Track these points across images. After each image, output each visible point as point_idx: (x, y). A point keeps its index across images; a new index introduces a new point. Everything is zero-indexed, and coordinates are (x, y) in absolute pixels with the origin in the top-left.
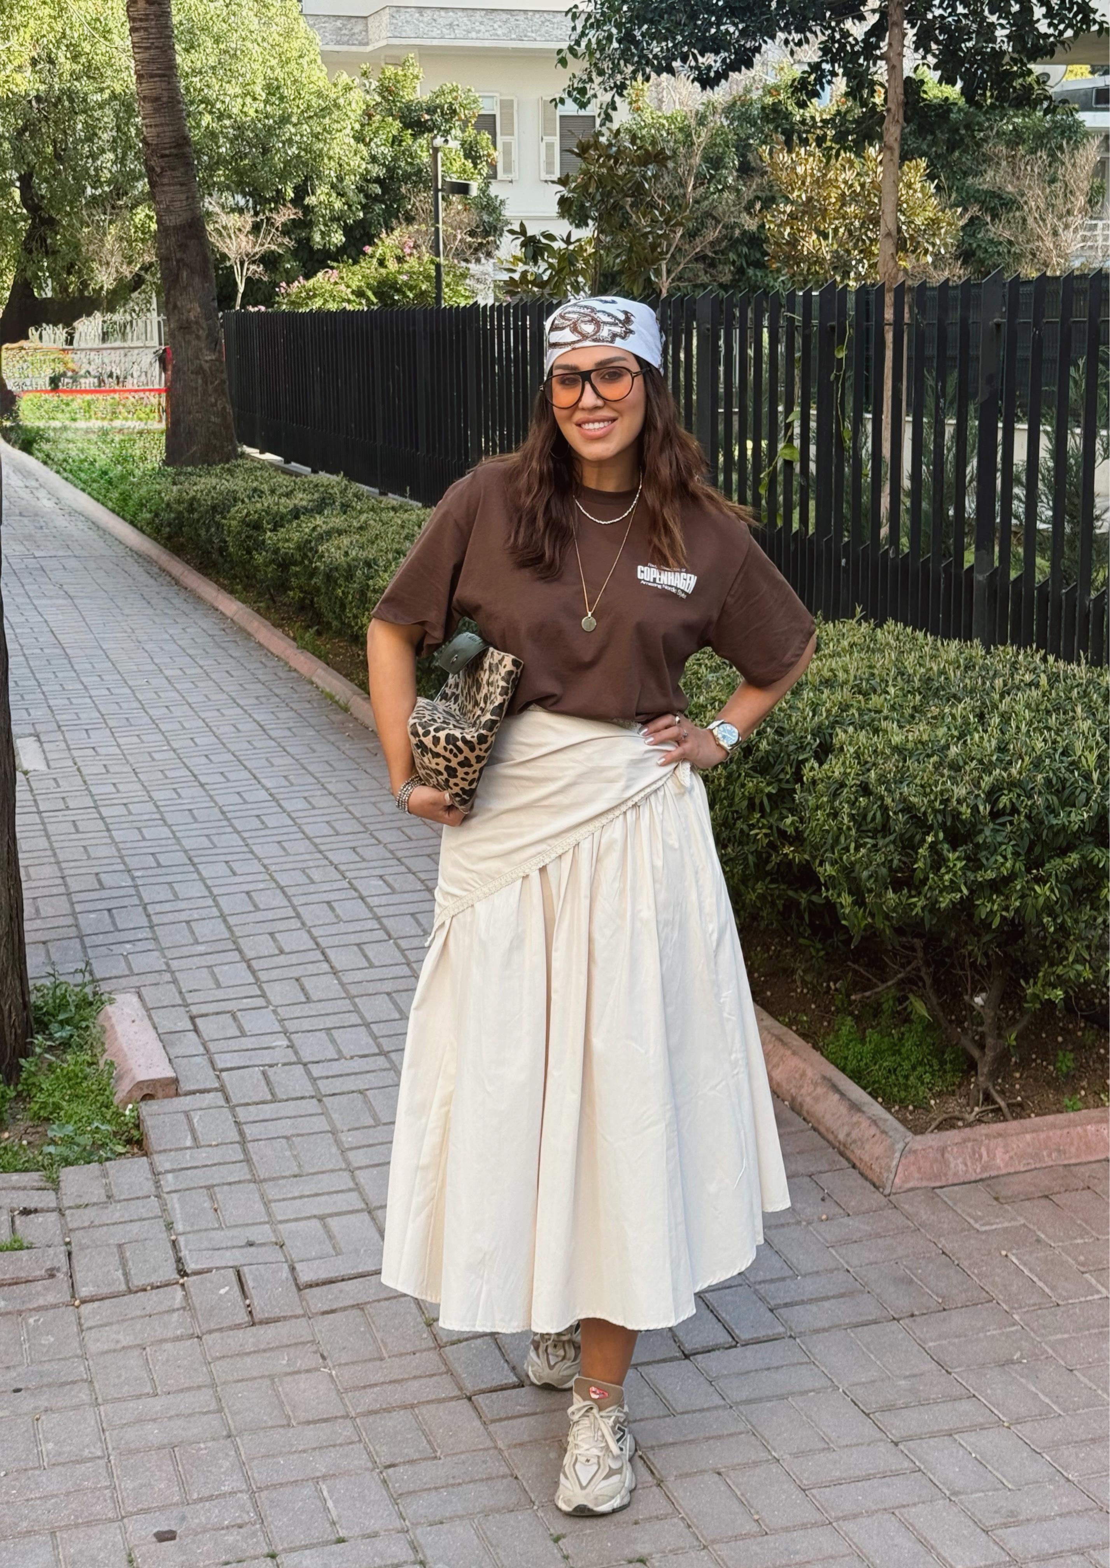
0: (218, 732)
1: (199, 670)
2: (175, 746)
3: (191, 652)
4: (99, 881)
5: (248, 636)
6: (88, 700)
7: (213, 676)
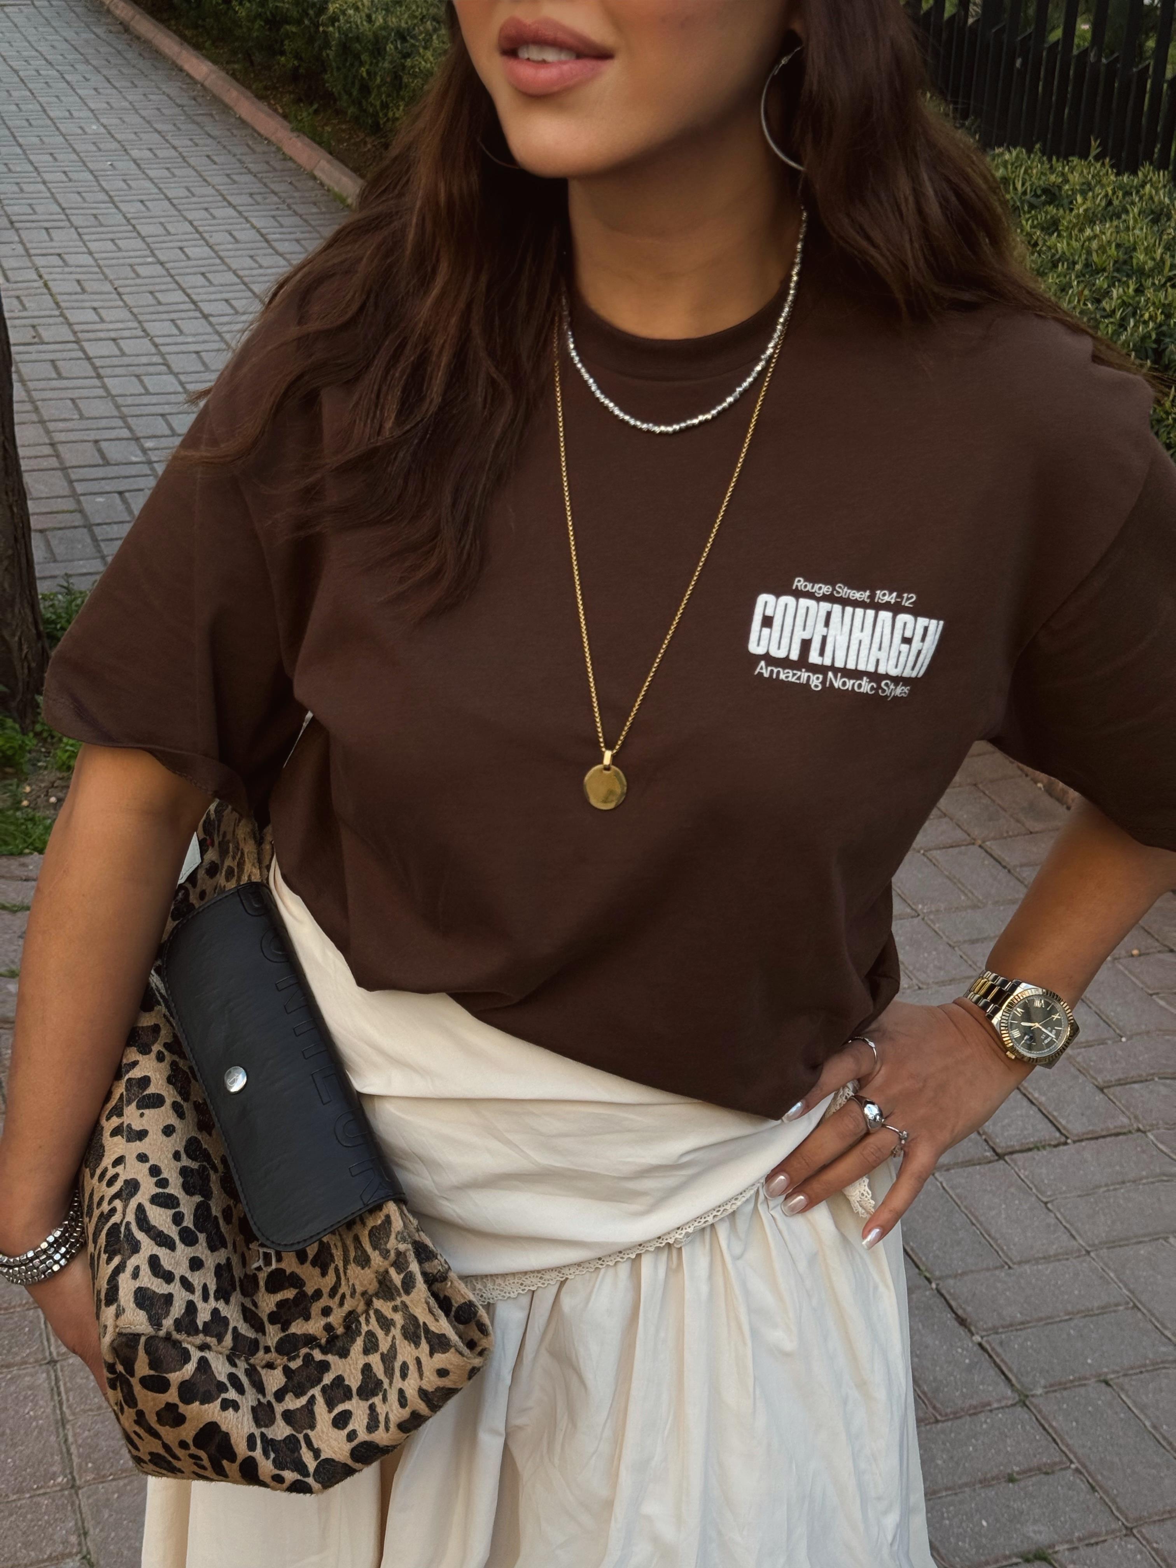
0: (211, 241)
1: (173, 153)
2: (162, 258)
3: (159, 126)
4: (100, 451)
5: (226, 109)
6: (41, 187)
7: (192, 161)
